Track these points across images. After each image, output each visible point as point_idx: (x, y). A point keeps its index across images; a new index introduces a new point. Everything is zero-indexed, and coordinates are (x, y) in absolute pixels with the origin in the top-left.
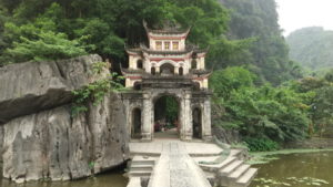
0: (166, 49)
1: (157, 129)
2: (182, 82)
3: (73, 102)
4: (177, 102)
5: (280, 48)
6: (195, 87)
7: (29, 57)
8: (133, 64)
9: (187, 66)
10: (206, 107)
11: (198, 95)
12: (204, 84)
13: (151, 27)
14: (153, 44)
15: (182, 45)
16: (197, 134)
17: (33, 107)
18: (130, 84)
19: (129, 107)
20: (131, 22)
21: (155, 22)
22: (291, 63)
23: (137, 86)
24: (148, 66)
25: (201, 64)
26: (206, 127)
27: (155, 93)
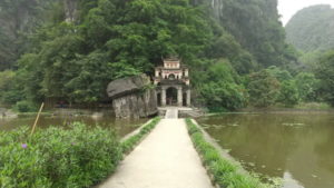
0: (172, 68)
1: (168, 103)
2: (177, 82)
3: (138, 92)
4: (176, 90)
5: (277, 33)
6: (184, 84)
7: (122, 77)
8: (157, 74)
9: (180, 75)
10: (189, 93)
11: (185, 88)
12: (188, 83)
13: (165, 57)
14: (166, 65)
15: (178, 66)
16: (184, 104)
17: (125, 94)
18: (156, 82)
19: (156, 93)
20: (156, 56)
21: (166, 56)
22: (286, 46)
23: (159, 84)
24: (164, 75)
25: (187, 74)
26: (188, 101)
27: (167, 87)
